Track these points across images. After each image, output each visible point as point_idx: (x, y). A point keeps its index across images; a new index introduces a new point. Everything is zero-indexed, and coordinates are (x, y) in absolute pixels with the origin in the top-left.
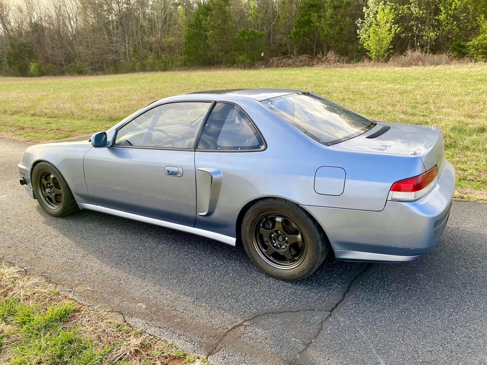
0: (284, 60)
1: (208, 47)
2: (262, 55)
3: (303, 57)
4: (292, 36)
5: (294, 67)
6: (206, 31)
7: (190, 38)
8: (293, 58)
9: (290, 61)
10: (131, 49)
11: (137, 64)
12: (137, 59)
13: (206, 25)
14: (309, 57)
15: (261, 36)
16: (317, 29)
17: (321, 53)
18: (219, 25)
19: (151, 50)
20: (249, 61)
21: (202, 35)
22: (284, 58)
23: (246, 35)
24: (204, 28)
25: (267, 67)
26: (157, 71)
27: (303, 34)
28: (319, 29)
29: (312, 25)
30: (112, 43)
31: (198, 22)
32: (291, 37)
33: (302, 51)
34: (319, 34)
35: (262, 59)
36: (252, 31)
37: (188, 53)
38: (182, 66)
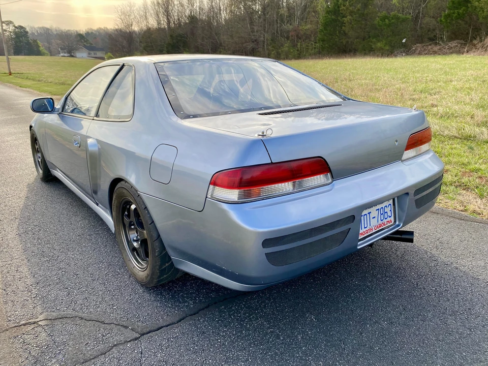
0: (430, 47)
1: (345, 34)
2: (404, 41)
3: (453, 44)
4: (442, 19)
5: (440, 54)
6: (343, 17)
7: (326, 25)
8: (440, 45)
9: (436, 48)
10: (270, 38)
11: (273, 52)
12: (273, 47)
13: (344, 10)
14: (462, 44)
15: (404, 20)
16: (475, 10)
17: (478, 38)
18: (359, 10)
19: (288, 38)
20: (387, 48)
21: (339, 21)
22: (430, 45)
23: (387, 20)
24: (342, 14)
25: (408, 55)
26: (291, 59)
27: (456, 16)
28: (478, 10)
29: (469, 5)
30: (253, 32)
31: (336, 8)
32: (441, 21)
33: (454, 36)
34: (477, 16)
35: (404, 45)
36: (395, 15)
37: (323, 41)
38: (315, 54)
